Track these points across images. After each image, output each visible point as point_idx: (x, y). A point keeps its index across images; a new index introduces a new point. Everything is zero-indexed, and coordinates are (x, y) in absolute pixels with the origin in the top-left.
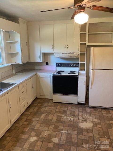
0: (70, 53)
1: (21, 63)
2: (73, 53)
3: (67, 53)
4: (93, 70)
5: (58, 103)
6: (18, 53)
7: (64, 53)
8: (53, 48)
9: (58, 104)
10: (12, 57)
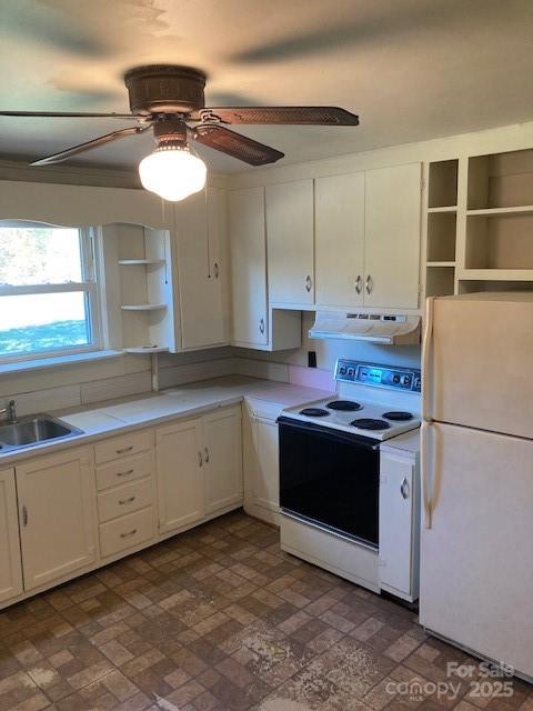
0: (378, 317)
1: (173, 351)
2: (394, 319)
3: (366, 317)
4: (437, 427)
5: (297, 563)
6: (163, 309)
7: (354, 316)
8: (312, 290)
9: (296, 567)
10: (150, 323)
